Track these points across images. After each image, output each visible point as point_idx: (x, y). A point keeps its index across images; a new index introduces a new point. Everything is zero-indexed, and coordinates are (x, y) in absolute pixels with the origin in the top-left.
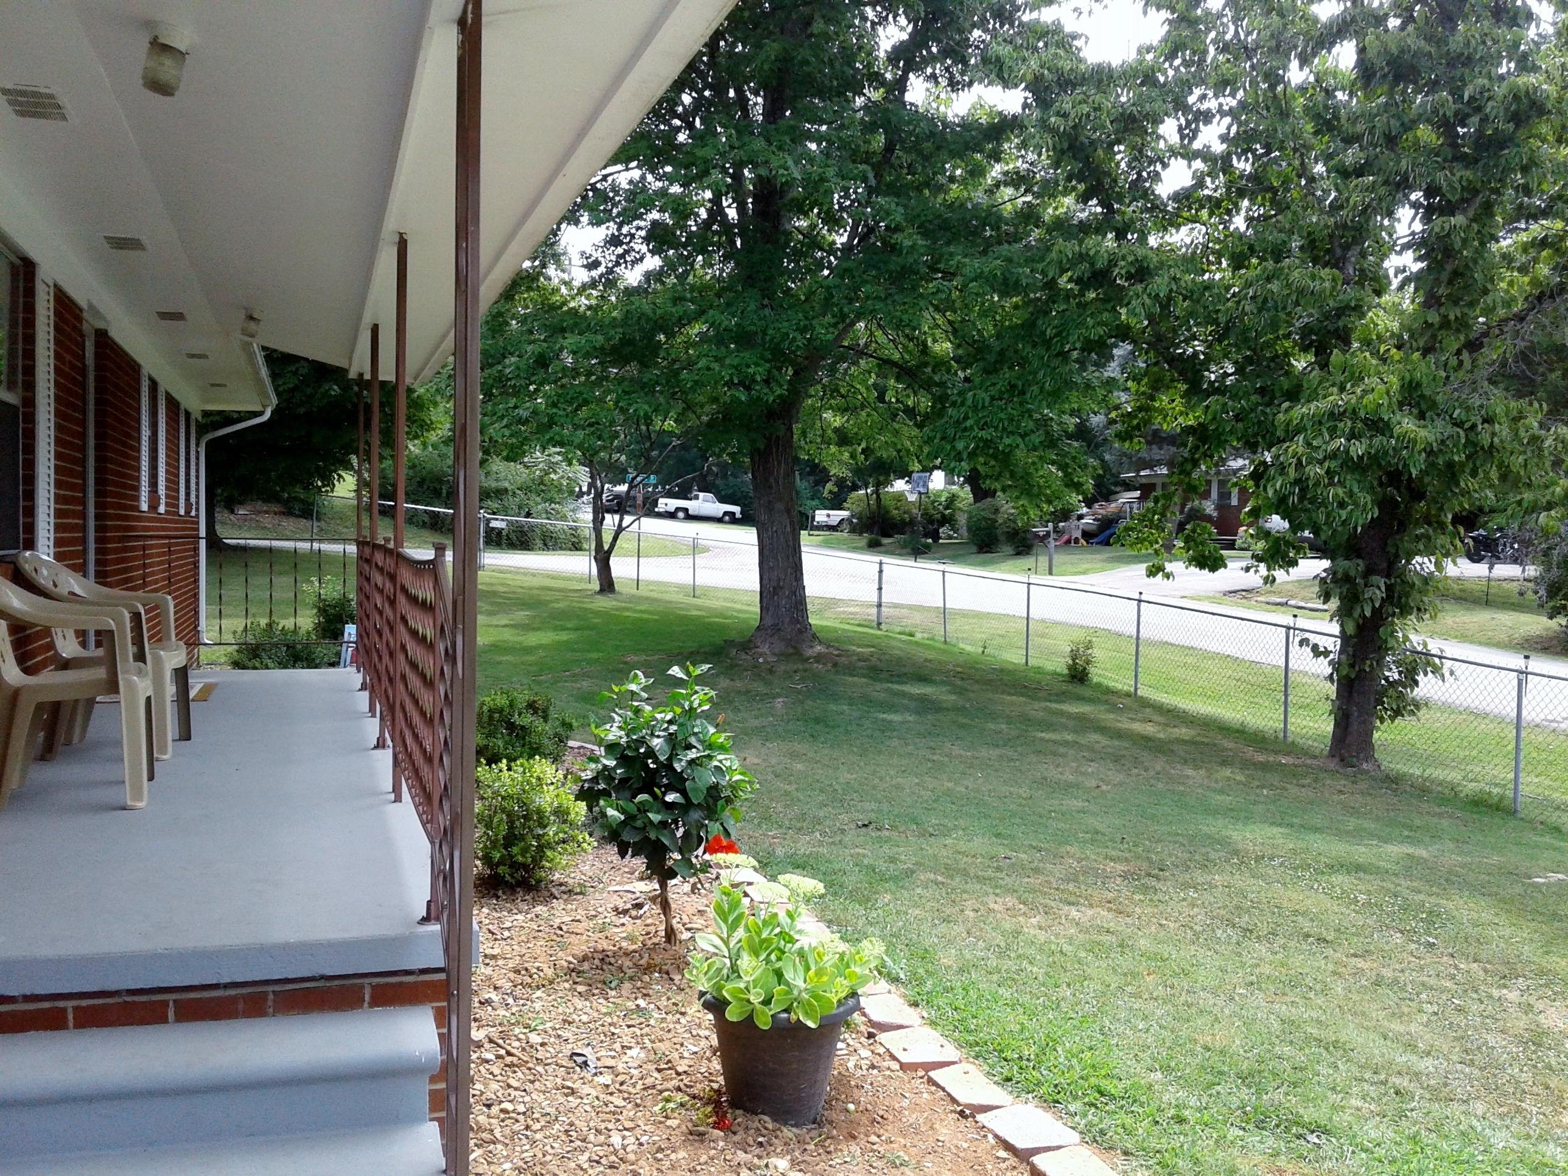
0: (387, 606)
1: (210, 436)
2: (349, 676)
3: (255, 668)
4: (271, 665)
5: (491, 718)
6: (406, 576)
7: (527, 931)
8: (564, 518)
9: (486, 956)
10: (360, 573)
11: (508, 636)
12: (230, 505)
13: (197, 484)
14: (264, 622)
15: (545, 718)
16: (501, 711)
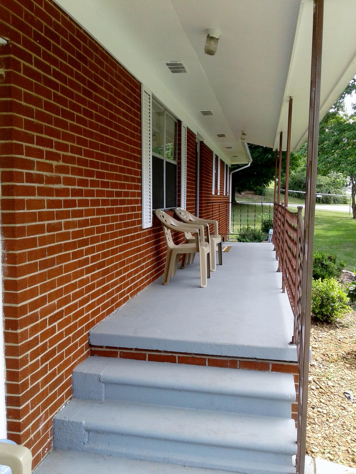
0: (282, 225)
1: (233, 172)
2: (271, 246)
3: (243, 242)
4: (248, 240)
5: (315, 261)
6: (288, 217)
7: (327, 339)
8: (341, 193)
9: (313, 347)
10: (275, 213)
11: (322, 232)
12: (240, 192)
13: (229, 186)
14: (246, 227)
15: (334, 263)
16: (319, 259)
